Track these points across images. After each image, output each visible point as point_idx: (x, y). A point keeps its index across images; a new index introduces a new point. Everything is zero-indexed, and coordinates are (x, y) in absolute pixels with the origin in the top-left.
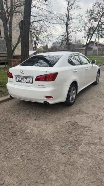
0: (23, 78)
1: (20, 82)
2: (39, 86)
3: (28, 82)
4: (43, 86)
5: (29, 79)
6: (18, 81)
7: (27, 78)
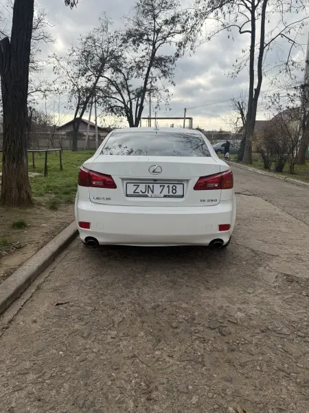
0: (151, 185)
1: (140, 196)
2: (204, 201)
3: (171, 194)
4: (212, 201)
5: (171, 186)
6: (131, 196)
7: (166, 185)
